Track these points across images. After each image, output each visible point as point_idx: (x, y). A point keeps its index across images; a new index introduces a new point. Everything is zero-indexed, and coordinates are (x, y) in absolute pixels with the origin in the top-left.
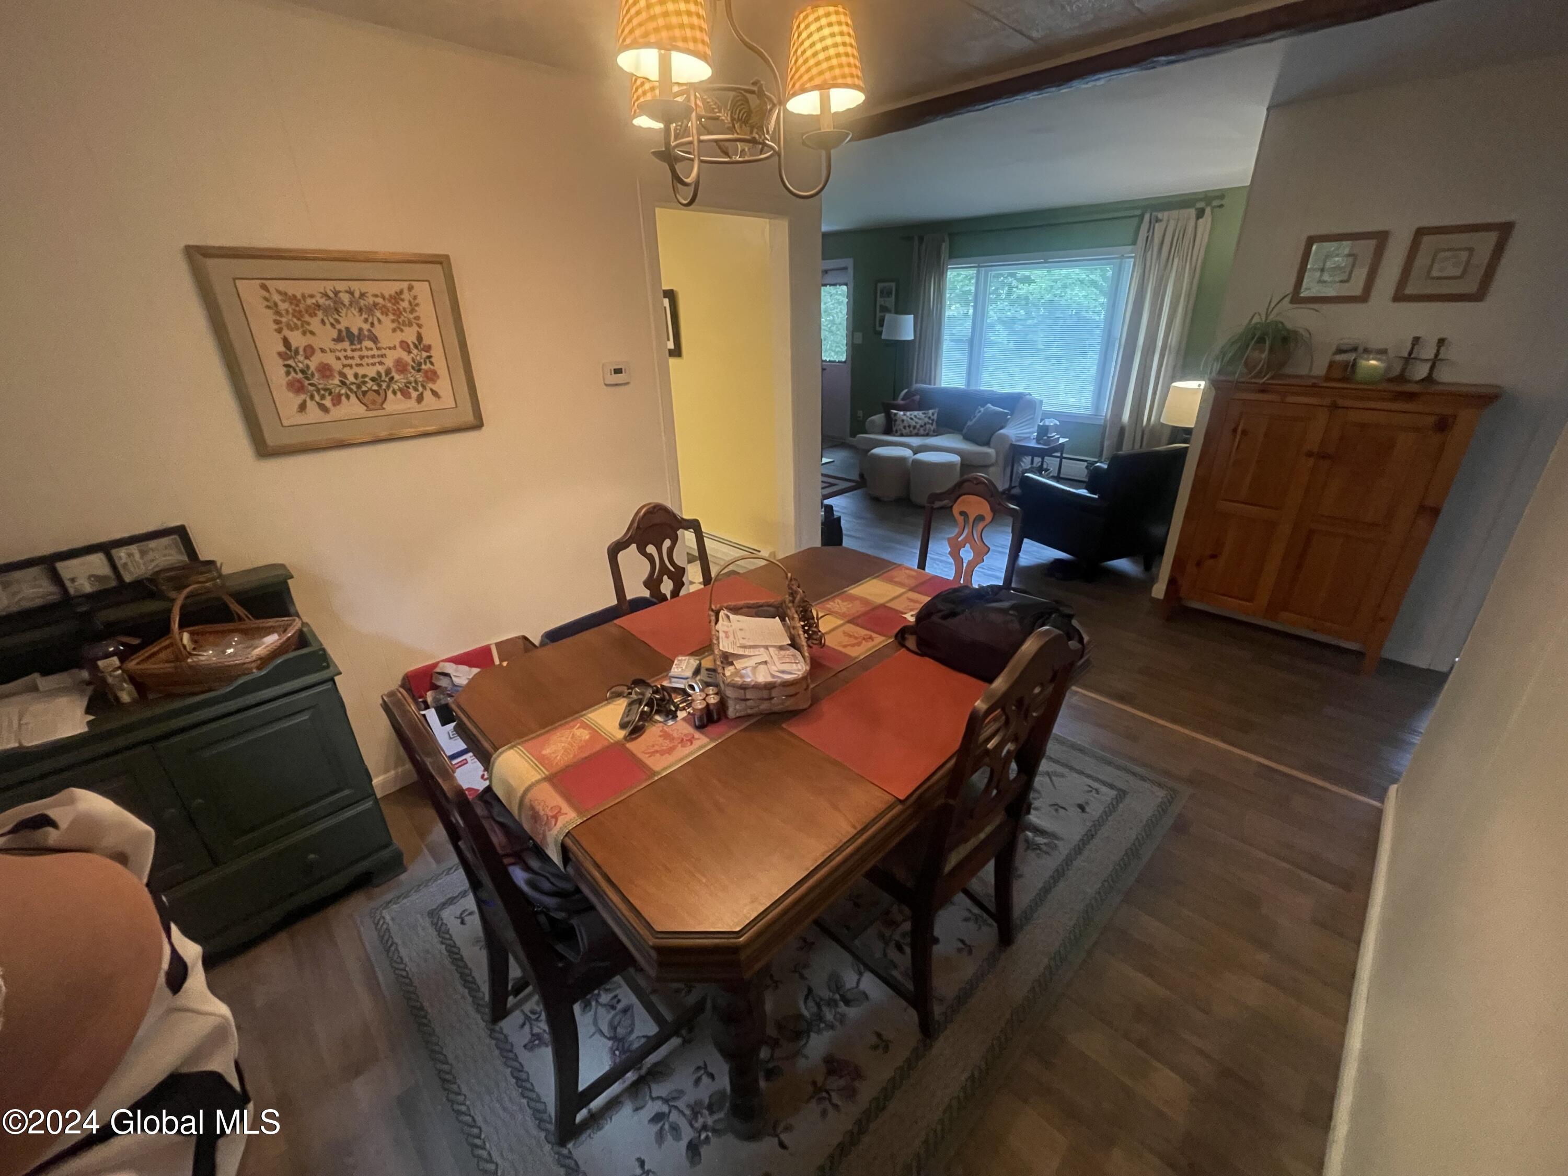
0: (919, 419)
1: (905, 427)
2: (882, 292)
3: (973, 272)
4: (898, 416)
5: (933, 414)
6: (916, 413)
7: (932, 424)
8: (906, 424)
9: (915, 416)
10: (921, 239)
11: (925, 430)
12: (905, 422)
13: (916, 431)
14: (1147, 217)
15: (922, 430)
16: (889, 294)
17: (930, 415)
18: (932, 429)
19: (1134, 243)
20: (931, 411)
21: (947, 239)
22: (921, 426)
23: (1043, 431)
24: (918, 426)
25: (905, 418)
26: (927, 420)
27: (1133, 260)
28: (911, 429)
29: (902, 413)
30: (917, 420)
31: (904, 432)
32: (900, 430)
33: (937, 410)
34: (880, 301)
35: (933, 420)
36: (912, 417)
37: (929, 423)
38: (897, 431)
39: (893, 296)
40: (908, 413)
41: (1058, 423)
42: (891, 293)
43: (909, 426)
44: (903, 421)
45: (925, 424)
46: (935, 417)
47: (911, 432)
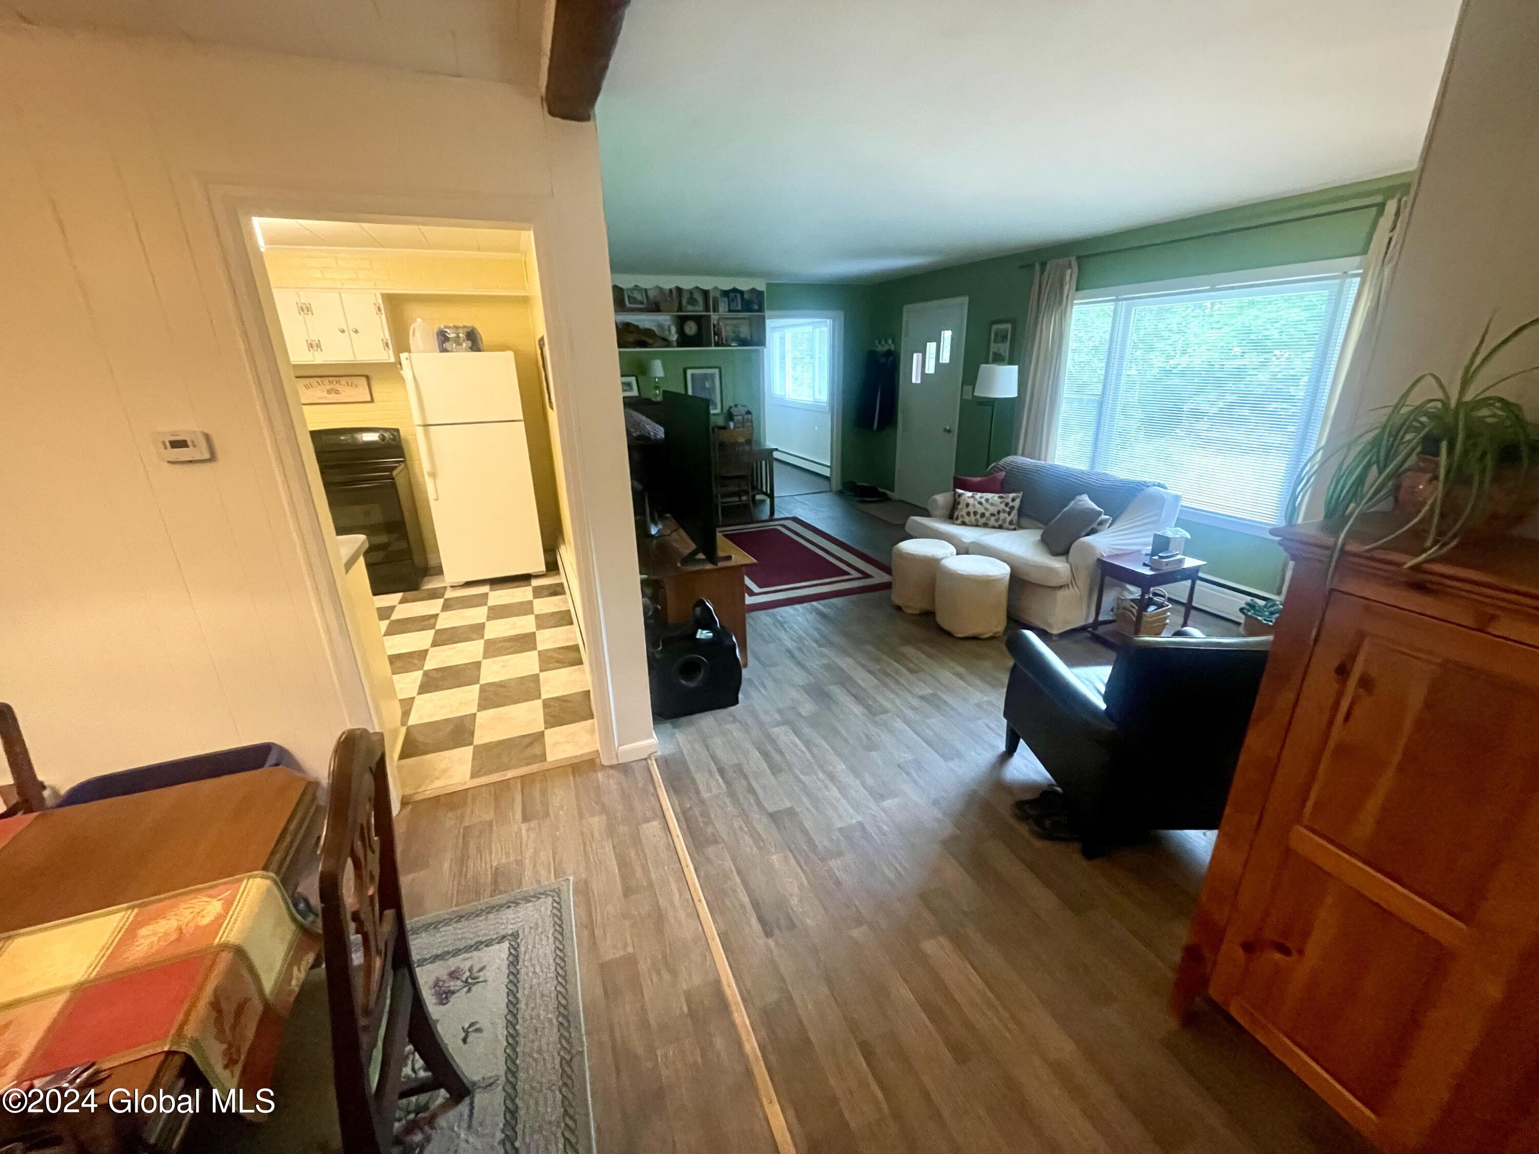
0: (992, 504)
1: (968, 514)
2: (996, 335)
3: (1109, 307)
4: (963, 497)
5: (1013, 500)
6: (989, 496)
7: (1009, 514)
8: (971, 509)
9: (987, 500)
10: (1043, 265)
11: (997, 520)
12: (970, 507)
13: (983, 521)
14: (1391, 207)
15: (993, 518)
16: (1004, 338)
17: (1009, 500)
18: (1009, 519)
19: (1365, 251)
20: (1012, 495)
21: (1074, 264)
22: (993, 515)
23: (1161, 544)
24: (987, 514)
25: (971, 501)
26: (1003, 506)
27: (1358, 279)
28: (978, 516)
29: (970, 494)
30: (988, 506)
31: (967, 519)
32: (962, 516)
33: (1020, 494)
34: (994, 347)
35: (1012, 508)
36: (983, 501)
37: (1004, 511)
38: (957, 518)
39: (1008, 343)
40: (979, 495)
41: (1189, 536)
42: (1006, 337)
43: (975, 513)
44: (968, 505)
45: (999, 512)
46: (1017, 503)
47: (977, 520)
